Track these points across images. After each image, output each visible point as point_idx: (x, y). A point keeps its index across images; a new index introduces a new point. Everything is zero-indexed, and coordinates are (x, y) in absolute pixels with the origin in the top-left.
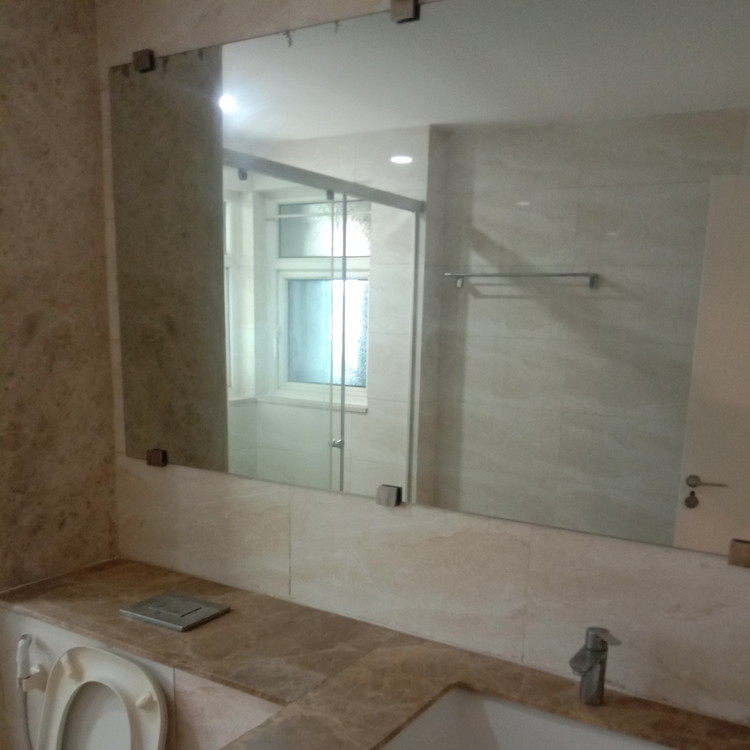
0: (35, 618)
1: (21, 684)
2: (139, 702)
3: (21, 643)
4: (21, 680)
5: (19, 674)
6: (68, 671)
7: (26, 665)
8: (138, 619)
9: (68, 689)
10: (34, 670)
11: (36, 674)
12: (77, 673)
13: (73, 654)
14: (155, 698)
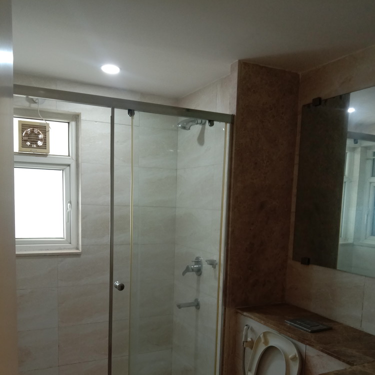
0: (252, 318)
1: (244, 344)
2: (290, 356)
3: (245, 327)
4: (244, 342)
5: (243, 340)
6: (263, 340)
7: (246, 337)
8: (292, 325)
9: (262, 348)
10: (249, 339)
11: (250, 341)
12: (266, 342)
13: (265, 334)
14: (297, 356)
